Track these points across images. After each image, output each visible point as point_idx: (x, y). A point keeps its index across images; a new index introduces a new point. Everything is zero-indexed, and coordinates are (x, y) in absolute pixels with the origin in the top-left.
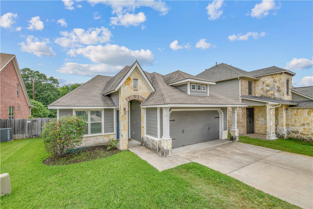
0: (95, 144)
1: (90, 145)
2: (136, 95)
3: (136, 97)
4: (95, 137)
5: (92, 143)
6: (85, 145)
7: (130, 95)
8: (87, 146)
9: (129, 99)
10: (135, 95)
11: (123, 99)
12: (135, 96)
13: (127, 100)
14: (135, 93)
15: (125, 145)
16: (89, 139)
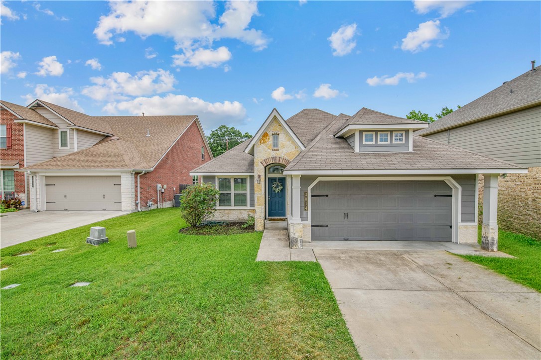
0: (238, 219)
2: (276, 157)
3: (276, 159)
7: (268, 157)
9: (266, 163)
10: (274, 157)
11: (257, 162)
13: (262, 164)
14: (274, 154)
15: (259, 225)
16: (231, 211)
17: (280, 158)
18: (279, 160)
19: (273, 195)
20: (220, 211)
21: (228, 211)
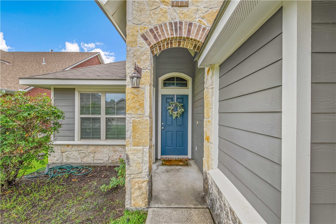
0: (110, 161)
1: (102, 162)
2: (181, 23)
3: (180, 28)
4: (111, 148)
5: (105, 159)
6: (92, 162)
7: (160, 23)
8: (95, 163)
9: (155, 37)
10: (176, 23)
11: (133, 35)
12: (176, 26)
13: (146, 39)
14: (176, 15)
15: (137, 193)
16: (99, 149)
17: (190, 24)
18: (189, 31)
19: (169, 123)
20: (80, 148)
21: (93, 148)
